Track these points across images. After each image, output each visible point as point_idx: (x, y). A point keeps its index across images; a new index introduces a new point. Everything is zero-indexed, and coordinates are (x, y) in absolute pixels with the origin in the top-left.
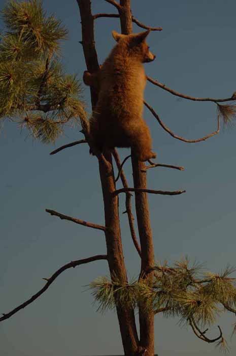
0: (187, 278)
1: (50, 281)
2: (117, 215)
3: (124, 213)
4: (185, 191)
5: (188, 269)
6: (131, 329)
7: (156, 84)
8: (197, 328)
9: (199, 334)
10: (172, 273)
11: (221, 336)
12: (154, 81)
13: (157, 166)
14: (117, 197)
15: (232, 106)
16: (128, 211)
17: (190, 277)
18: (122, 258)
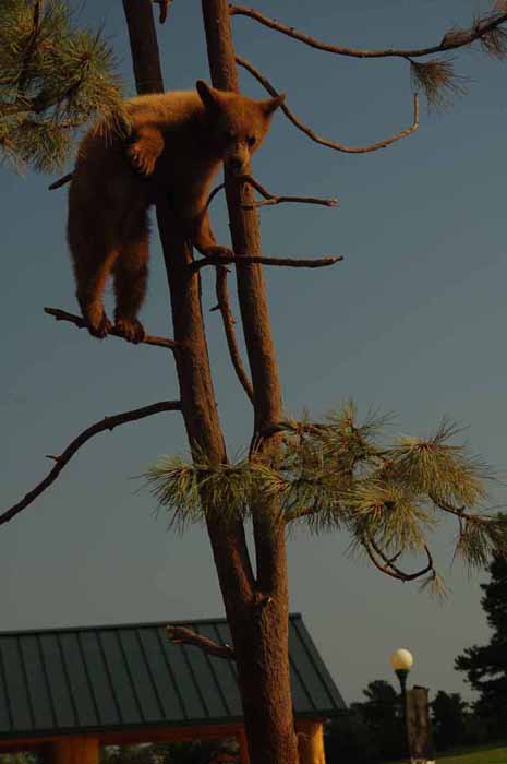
0: (355, 446)
1: (62, 462)
2: (199, 314)
3: (213, 309)
4: (341, 259)
5: (355, 426)
6: (236, 556)
7: (274, 27)
8: (379, 552)
9: (382, 563)
10: (320, 434)
11: (430, 567)
12: (270, 21)
13: (280, 201)
14: (196, 275)
15: (442, 64)
16: (222, 306)
17: (361, 444)
18: (212, 404)
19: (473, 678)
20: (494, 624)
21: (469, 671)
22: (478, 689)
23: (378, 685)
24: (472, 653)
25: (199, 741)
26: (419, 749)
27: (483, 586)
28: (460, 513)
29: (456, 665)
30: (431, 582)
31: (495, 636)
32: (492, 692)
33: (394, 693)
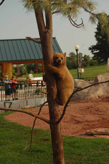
6: (42, 21)
11: (82, 23)
19: (92, 52)
20: (97, 40)
21: (91, 50)
22: (93, 54)
23: (72, 53)
24: (92, 47)
25: (33, 64)
26: (80, 66)
27: (95, 32)
28: (90, 12)
29: (89, 49)
30: (83, 26)
31: (97, 43)
32: (96, 55)
33: (75, 55)
